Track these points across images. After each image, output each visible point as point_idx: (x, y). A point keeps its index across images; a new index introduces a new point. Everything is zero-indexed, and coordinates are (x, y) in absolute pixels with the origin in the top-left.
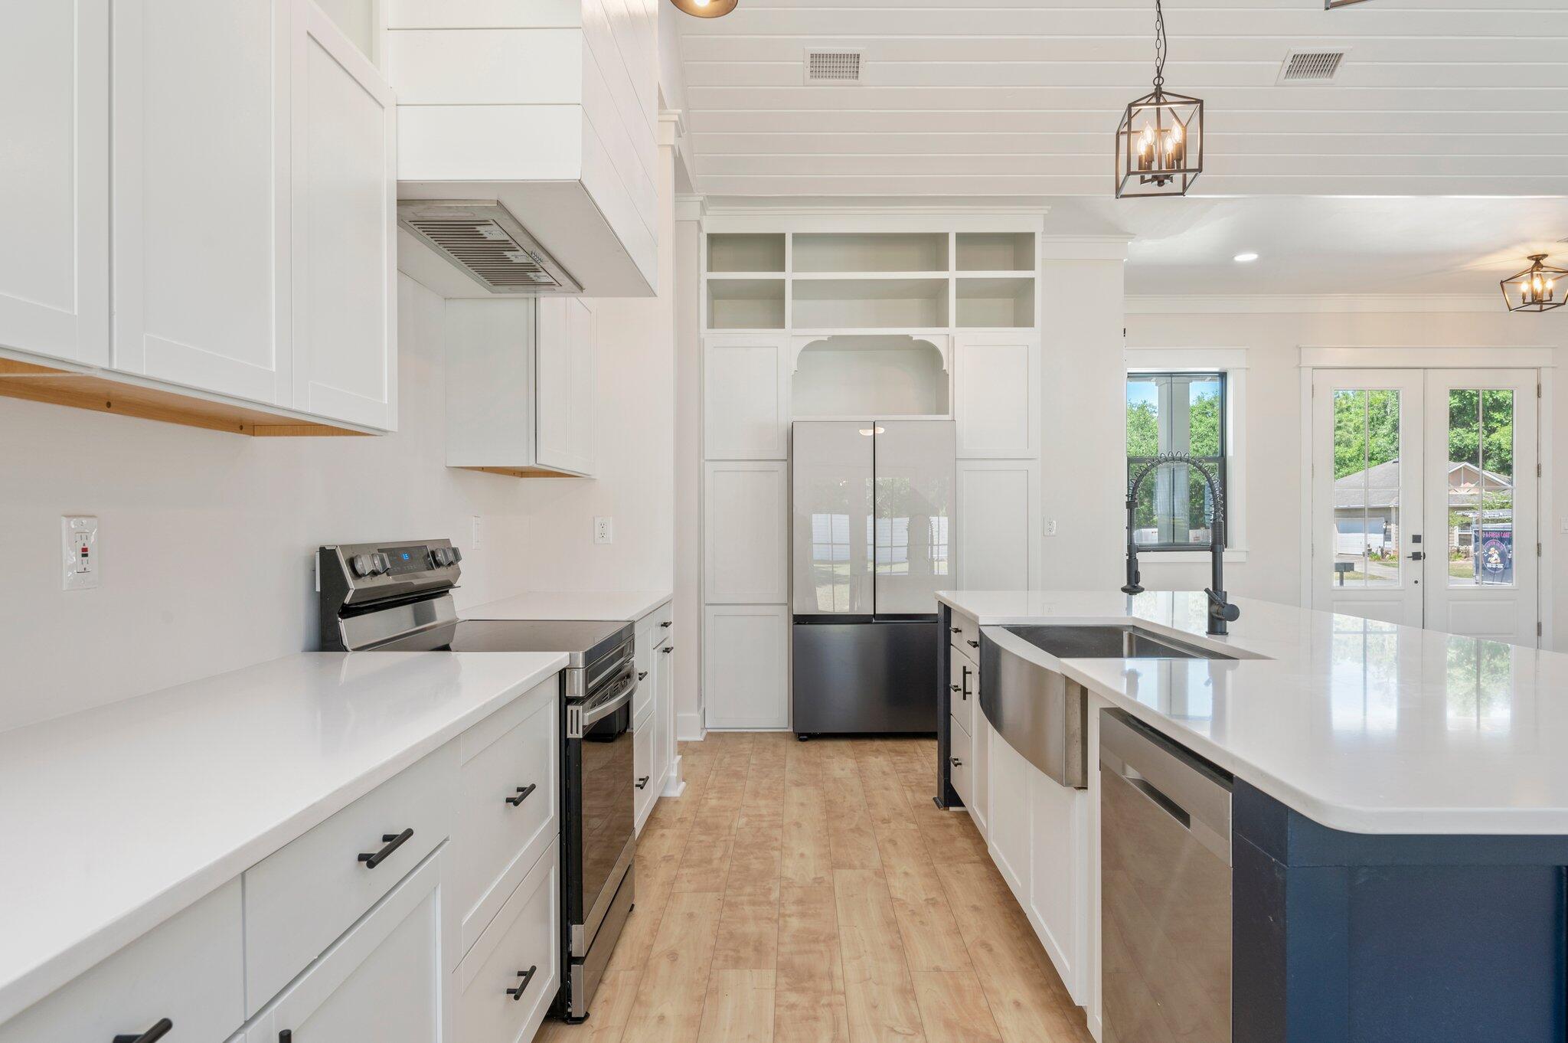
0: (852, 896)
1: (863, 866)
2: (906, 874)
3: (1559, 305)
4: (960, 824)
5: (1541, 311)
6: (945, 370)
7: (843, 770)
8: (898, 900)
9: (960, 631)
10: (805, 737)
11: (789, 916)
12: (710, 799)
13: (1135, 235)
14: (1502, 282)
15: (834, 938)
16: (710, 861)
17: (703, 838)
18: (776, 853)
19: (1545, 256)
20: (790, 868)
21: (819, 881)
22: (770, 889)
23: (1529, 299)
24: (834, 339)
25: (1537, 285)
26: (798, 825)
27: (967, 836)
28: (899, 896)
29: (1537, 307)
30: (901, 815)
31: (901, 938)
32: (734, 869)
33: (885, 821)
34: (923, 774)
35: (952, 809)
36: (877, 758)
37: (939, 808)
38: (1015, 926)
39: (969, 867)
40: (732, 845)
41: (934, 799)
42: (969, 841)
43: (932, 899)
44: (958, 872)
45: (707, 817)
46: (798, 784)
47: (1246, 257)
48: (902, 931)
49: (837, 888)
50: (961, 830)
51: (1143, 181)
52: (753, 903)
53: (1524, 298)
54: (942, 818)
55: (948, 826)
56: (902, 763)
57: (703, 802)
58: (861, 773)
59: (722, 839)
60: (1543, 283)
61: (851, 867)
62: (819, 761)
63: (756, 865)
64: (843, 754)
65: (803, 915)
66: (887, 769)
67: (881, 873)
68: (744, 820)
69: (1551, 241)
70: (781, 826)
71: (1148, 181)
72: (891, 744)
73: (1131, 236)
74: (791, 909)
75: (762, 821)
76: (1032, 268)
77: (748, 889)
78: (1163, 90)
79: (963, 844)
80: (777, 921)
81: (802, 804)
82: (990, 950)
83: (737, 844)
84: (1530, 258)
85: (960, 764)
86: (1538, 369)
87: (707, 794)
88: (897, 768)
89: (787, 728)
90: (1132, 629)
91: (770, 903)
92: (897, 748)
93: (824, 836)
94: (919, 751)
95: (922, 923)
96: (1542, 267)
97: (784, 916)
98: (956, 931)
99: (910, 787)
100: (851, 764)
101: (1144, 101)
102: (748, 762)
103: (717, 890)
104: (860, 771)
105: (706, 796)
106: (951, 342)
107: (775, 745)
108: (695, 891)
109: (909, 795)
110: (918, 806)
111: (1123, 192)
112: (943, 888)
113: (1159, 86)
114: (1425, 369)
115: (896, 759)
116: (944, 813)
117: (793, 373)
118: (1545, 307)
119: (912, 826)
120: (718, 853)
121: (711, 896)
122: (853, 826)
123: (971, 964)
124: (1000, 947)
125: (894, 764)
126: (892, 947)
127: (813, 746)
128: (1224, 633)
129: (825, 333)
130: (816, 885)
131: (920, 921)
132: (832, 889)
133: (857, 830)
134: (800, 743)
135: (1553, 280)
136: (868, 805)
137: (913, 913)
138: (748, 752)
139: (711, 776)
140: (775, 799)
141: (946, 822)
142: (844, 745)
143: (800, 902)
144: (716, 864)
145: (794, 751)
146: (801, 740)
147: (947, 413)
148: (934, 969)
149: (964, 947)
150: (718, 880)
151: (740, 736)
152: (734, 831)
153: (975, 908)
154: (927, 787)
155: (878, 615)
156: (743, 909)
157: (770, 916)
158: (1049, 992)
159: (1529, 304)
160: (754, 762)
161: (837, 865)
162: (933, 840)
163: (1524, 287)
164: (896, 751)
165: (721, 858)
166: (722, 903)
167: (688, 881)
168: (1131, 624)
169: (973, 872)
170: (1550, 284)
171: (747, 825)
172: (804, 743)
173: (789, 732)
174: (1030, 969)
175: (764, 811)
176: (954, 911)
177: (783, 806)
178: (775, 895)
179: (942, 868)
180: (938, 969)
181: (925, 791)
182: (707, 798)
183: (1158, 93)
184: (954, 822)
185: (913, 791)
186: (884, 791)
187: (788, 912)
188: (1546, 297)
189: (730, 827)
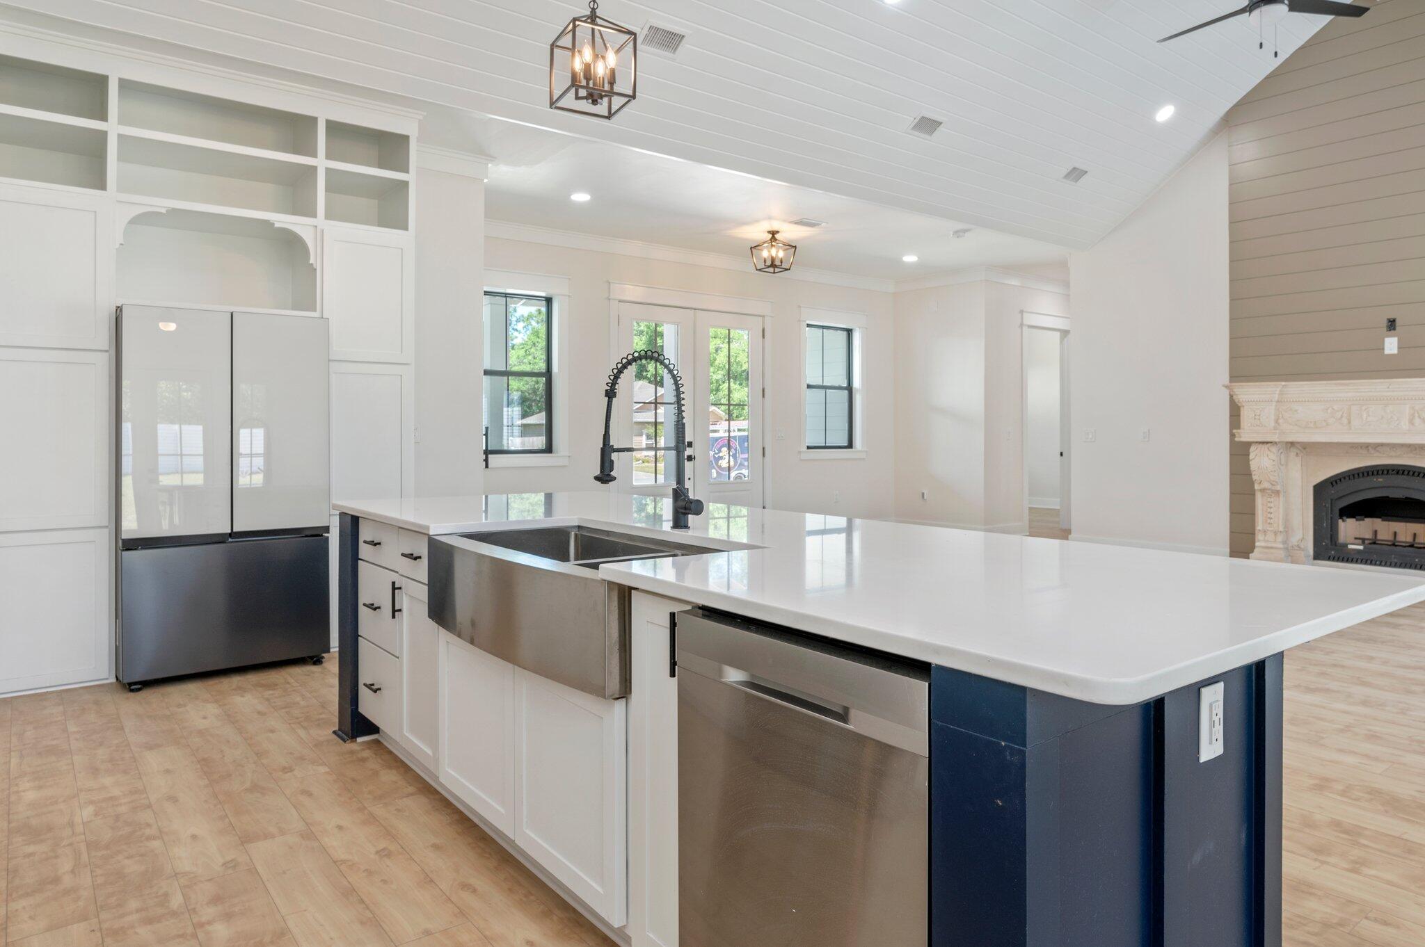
0: (284, 873)
1: (282, 832)
2: (340, 828)
3: (786, 270)
4: (376, 754)
5: (774, 273)
6: (312, 264)
7: (205, 718)
8: (343, 862)
9: (379, 544)
10: (139, 686)
11: (209, 923)
12: (24, 791)
13: (495, 158)
14: (751, 248)
15: (283, 934)
16: (56, 880)
17: (31, 849)
18: (156, 844)
19: (778, 232)
20: (183, 858)
21: (231, 865)
22: (166, 895)
23: (769, 263)
24: (174, 212)
25: (773, 252)
26: (173, 799)
27: (390, 767)
28: (343, 857)
29: (771, 270)
30: (302, 758)
31: (368, 909)
32: (100, 880)
33: (287, 770)
34: (308, 706)
35: (359, 740)
36: (243, 696)
37: (345, 742)
38: (487, 855)
39: (408, 802)
40: (83, 847)
41: (334, 732)
42: (394, 772)
43: (384, 849)
44: (398, 810)
45: (28, 818)
46: (150, 747)
47: (581, 197)
48: (365, 899)
49: (259, 868)
50: (380, 761)
51: (577, 98)
52: (149, 921)
53: (765, 262)
54: (352, 752)
55: (363, 760)
56: (276, 697)
57: (13, 798)
58: (230, 718)
59: (65, 842)
60: (777, 252)
61: (267, 836)
62: (169, 713)
63: (133, 868)
64: (197, 698)
65: (228, 917)
66: (260, 708)
67: (309, 834)
68: (88, 811)
69: (784, 221)
70: (150, 806)
71: (582, 98)
72: (252, 678)
73: (491, 158)
74: (208, 912)
75: (117, 805)
76: (406, 170)
77: (133, 904)
78: (597, 15)
79: (390, 777)
80: (195, 936)
81: (168, 771)
82: (475, 891)
83: (92, 846)
84: (769, 232)
85: (380, 689)
86: (763, 316)
87: (17, 785)
88: (273, 704)
89: (107, 679)
90: (577, 529)
91: (174, 914)
92: (263, 682)
93: (215, 806)
94: (292, 681)
95: (384, 882)
96: (776, 240)
97: (201, 925)
98: (428, 880)
99: (299, 723)
100: (212, 709)
101: (584, 19)
102: (65, 730)
103: (85, 918)
104: (229, 716)
105: (15, 789)
106: (320, 234)
107: (97, 703)
108: (49, 929)
109: (302, 733)
110: (318, 745)
111: (559, 104)
112: (390, 834)
113: (593, 10)
114: (695, 309)
115: (268, 693)
116: (350, 746)
117: (117, 246)
118: (777, 270)
119: (323, 769)
120: (65, 865)
121: (78, 929)
122: (248, 785)
123: (462, 913)
124: (482, 882)
125: (268, 700)
126: (362, 923)
127: (152, 696)
128: (686, 527)
129: (163, 204)
130: (230, 871)
131: (382, 880)
132: (253, 871)
133: (255, 788)
134: (132, 694)
135: (784, 250)
136: (257, 754)
137: (370, 873)
138: (60, 718)
139: (13, 761)
140: (125, 772)
141: (359, 756)
142: (192, 687)
143: (216, 900)
144: (67, 881)
145: (131, 705)
146: (132, 691)
147: (315, 311)
148: (423, 933)
149: (445, 897)
150: (81, 903)
151: (39, 698)
152: (79, 829)
153: (436, 847)
154: (319, 720)
155: (236, 533)
156: (136, 933)
157: (180, 933)
158: (555, 918)
159: (769, 267)
160: (75, 729)
161: (246, 839)
162: (354, 780)
163: (765, 254)
164: (262, 686)
165: (73, 872)
166: (99, 934)
167: (31, 918)
168: (577, 524)
169: (416, 805)
170: (781, 254)
171: (96, 815)
172: (141, 692)
173: (111, 684)
174: (524, 899)
175: (116, 792)
176: (413, 857)
177: (141, 778)
178: (176, 901)
179: (379, 810)
180: (427, 933)
181: (319, 725)
182: (18, 792)
183: (593, 18)
184: (366, 753)
185: (305, 728)
186: (271, 735)
187: (204, 919)
188: (777, 263)
189: (71, 824)
